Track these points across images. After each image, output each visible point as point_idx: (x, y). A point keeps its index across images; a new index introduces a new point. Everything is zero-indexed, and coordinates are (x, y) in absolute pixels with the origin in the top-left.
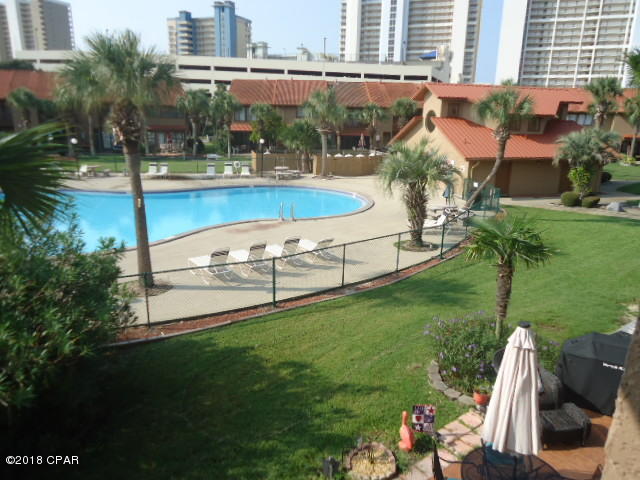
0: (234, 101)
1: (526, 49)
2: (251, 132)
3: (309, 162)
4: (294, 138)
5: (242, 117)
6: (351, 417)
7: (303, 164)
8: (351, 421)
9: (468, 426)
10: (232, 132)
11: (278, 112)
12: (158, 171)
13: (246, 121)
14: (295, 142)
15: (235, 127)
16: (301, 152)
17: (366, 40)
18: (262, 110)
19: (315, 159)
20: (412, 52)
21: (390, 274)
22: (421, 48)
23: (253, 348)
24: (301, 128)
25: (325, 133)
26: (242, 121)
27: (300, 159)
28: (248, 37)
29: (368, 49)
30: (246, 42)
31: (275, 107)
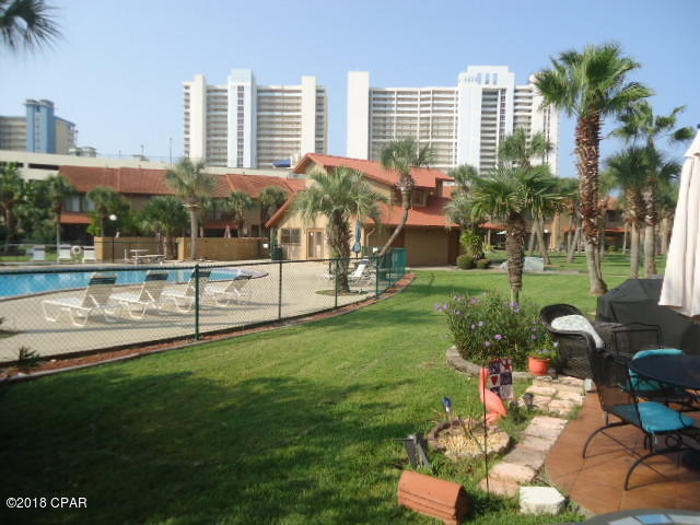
0: (65, 184)
1: (373, 140)
2: (88, 224)
3: (173, 247)
4: (155, 217)
5: (76, 208)
6: (392, 408)
7: (165, 249)
8: (394, 411)
9: (546, 395)
11: (124, 200)
13: (82, 212)
15: (66, 219)
16: (163, 234)
17: (213, 125)
18: (104, 195)
19: (181, 242)
20: (262, 139)
23: (190, 373)
24: (162, 206)
25: (194, 209)
26: (76, 213)
27: (161, 242)
28: (71, 141)
29: (216, 160)
30: (68, 147)
31: (121, 195)
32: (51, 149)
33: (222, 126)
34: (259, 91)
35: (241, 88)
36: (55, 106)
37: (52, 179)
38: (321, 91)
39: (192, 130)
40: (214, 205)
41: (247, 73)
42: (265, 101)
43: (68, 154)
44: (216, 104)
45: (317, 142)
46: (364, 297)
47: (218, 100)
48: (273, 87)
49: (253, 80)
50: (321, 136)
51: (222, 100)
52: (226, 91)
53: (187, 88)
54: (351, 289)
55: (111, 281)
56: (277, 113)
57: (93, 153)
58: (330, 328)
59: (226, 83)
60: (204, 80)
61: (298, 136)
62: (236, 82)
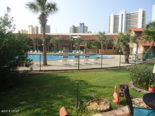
0: (81, 39)
3: (98, 51)
4: (94, 45)
5: (83, 43)
7: (97, 51)
10: (80, 47)
12: (61, 52)
14: (95, 46)
15: (81, 45)
16: (96, 48)
18: (87, 40)
19: (100, 50)
20: (127, 26)
21: (118, 67)
22: (130, 25)
23: (68, 77)
24: (96, 42)
25: (102, 43)
26: (83, 44)
27: (96, 50)
28: (87, 30)
29: (116, 32)
30: (86, 31)
31: (91, 40)
32: (84, 32)
33: (118, 24)
34: (127, 14)
35: (122, 14)
36: (84, 24)
37: (78, 38)
38: (144, 12)
39: (111, 26)
40: (109, 42)
41: (124, 11)
42: (128, 16)
43: (86, 33)
44: (116, 19)
45: (142, 25)
46: (131, 65)
47: (117, 18)
48: (131, 13)
49: (126, 12)
50: (144, 24)
51: (118, 18)
52: (119, 16)
53: (110, 16)
54: (129, 62)
55: (67, 57)
56: (131, 19)
57: (91, 32)
58: (112, 71)
59: (119, 14)
60: (114, 14)
61: (137, 24)
62: (121, 13)
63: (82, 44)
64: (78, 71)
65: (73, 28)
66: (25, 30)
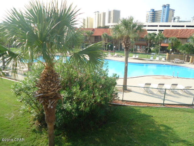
0: (163, 36)
2: (168, 47)
7: (186, 59)
10: (161, 47)
11: (179, 40)
12: (135, 57)
13: (167, 43)
14: (184, 50)
16: (186, 54)
18: (173, 39)
19: (191, 57)
23: (153, 117)
31: (178, 38)
32: (167, 21)
57: (179, 18)
63: (164, 43)
64: (163, 106)
65: (152, 12)
66: (90, 17)
